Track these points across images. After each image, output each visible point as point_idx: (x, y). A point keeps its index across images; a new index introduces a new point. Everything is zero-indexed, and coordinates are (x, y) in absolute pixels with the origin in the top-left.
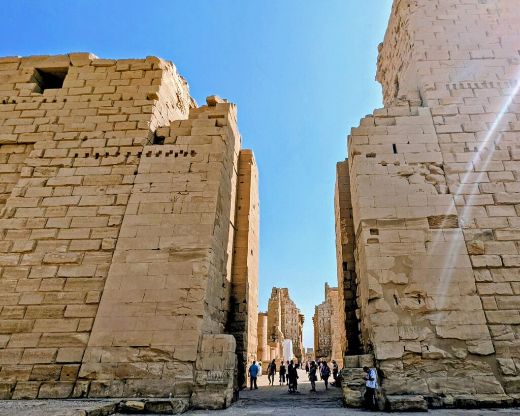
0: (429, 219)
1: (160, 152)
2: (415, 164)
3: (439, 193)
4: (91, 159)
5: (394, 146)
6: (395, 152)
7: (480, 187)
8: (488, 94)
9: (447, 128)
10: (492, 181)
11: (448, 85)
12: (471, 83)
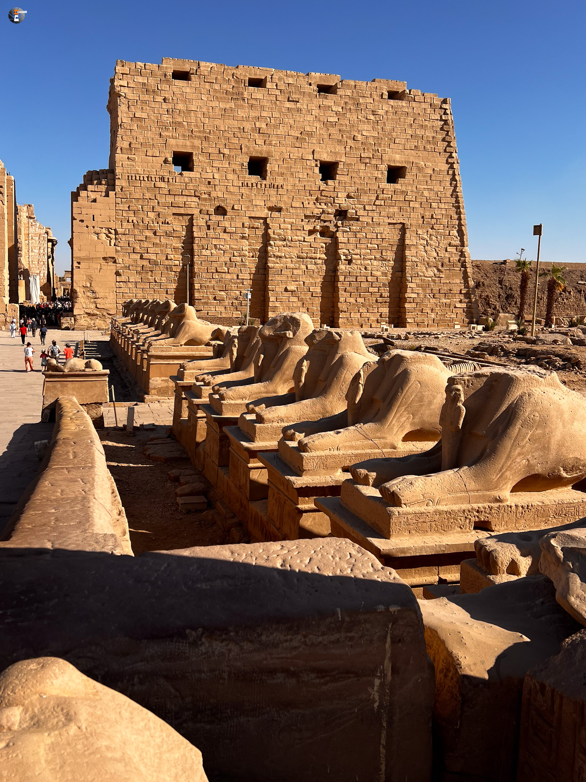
0: (103, 258)
2: (102, 228)
5: (93, 216)
6: (94, 220)
7: (129, 244)
8: (148, 185)
9: (121, 207)
10: (135, 240)
11: (128, 176)
12: (142, 176)
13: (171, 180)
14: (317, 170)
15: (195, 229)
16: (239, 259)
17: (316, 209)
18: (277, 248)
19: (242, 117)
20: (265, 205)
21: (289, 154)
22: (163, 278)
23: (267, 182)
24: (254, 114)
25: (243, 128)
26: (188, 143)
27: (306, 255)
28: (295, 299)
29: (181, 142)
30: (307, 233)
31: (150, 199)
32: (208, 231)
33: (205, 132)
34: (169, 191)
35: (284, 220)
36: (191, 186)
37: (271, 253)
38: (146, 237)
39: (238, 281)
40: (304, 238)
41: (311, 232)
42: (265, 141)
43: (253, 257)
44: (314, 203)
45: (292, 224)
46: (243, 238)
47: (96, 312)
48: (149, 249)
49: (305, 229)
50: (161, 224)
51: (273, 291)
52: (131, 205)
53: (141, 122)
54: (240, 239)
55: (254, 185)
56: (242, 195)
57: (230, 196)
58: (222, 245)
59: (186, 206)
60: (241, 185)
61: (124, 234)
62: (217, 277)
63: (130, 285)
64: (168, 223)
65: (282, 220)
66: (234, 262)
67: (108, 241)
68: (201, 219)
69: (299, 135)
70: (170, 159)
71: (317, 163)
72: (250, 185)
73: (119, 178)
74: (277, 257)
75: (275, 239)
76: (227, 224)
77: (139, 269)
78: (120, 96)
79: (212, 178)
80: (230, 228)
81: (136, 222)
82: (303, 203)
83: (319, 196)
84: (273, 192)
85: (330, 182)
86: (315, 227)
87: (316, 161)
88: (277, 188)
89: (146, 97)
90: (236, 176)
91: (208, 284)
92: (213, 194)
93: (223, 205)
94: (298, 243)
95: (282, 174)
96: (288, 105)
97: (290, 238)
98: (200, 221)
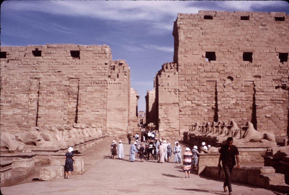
0: (173, 103)
1: (112, 83)
2: (172, 89)
3: (176, 97)
4: (95, 84)
6: (168, 85)
7: (185, 96)
8: (194, 68)
9: (181, 79)
10: (188, 94)
11: (184, 64)
12: (191, 64)
13: (205, 65)
14: (278, 57)
15: (218, 88)
16: (240, 102)
17: (279, 76)
18: (260, 96)
19: (239, 34)
20: (252, 75)
21: (263, 50)
22: (202, 112)
23: (253, 64)
24: (244, 33)
25: (240, 39)
26: (213, 47)
27: (275, 99)
28: (270, 122)
29: (209, 47)
30: (275, 88)
31: (195, 74)
32: (224, 89)
33: (221, 42)
34: (204, 70)
35: (263, 82)
36: (215, 67)
37: (257, 99)
38: (194, 92)
39: (240, 113)
40: (273, 91)
41: (277, 88)
42: (250, 45)
43: (247, 100)
44: (277, 73)
45: (266, 84)
46: (242, 91)
47: (169, 130)
48: (195, 98)
49: (273, 86)
50: (201, 86)
51: (259, 117)
52: (186, 78)
53: (190, 39)
54: (240, 92)
55: (246, 65)
56: (241, 70)
57: (235, 71)
58: (231, 95)
59: (213, 77)
60: (239, 66)
61: (183, 92)
62: (229, 111)
63: (186, 116)
64: (204, 86)
65: (262, 82)
66: (238, 103)
68: (221, 83)
69: (268, 41)
70: (204, 55)
71: (277, 54)
72: (244, 65)
73: (180, 66)
74: (260, 100)
75: (258, 92)
76: (233, 85)
77: (191, 108)
78: (180, 28)
79: (225, 63)
80: (235, 87)
81: (189, 86)
82: (272, 73)
83: (280, 70)
84: (256, 68)
85: (284, 62)
86: (278, 85)
87: (277, 53)
88: (258, 66)
89: (192, 28)
90: (237, 62)
91: (225, 115)
92: (226, 71)
93: (231, 76)
94: (270, 93)
95: (260, 60)
96: (261, 27)
97: (266, 91)
98: (220, 84)
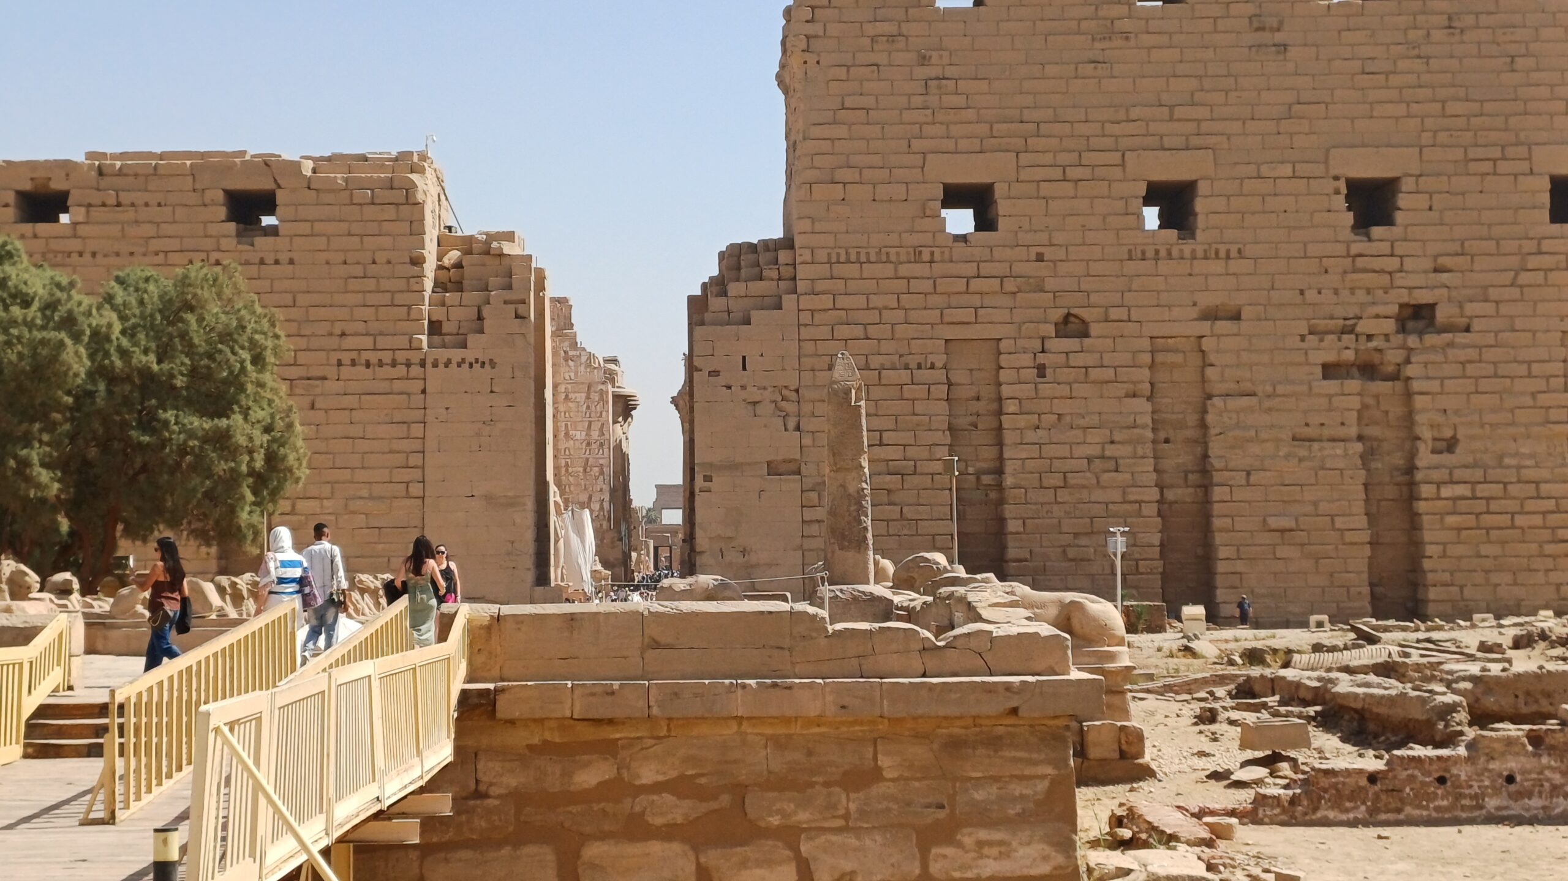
0: (769, 463)
1: (449, 360)
2: (765, 388)
3: (786, 430)
4: (361, 369)
5: (744, 358)
6: (744, 368)
8: (879, 274)
9: (813, 332)
11: (829, 254)
12: (863, 251)
13: (937, 257)
14: (1340, 202)
15: (1005, 376)
17: (1342, 309)
18: (1235, 415)
20: (1195, 305)
22: (922, 508)
23: (1200, 242)
25: (1129, 111)
26: (981, 159)
27: (1317, 431)
28: (1291, 552)
29: (962, 157)
30: (1318, 371)
31: (886, 308)
32: (1039, 381)
33: (1025, 130)
35: (1252, 342)
36: (991, 268)
38: (877, 404)
40: (1311, 388)
41: (1329, 371)
42: (1188, 140)
43: (1167, 441)
44: (1336, 291)
45: (1272, 348)
46: (1136, 393)
49: (1311, 361)
50: (915, 371)
51: (1228, 531)
52: (837, 326)
53: (858, 118)
54: (1127, 396)
55: (1163, 253)
56: (1131, 281)
57: (1098, 287)
58: (1078, 415)
59: (980, 320)
60: (1126, 257)
61: (822, 401)
64: (932, 367)
65: (1245, 340)
66: (1113, 458)
67: (780, 421)
68: (1021, 351)
70: (936, 204)
71: (1336, 184)
72: (1150, 253)
73: (806, 261)
74: (1234, 439)
75: (1227, 394)
76: (1090, 360)
79: (1046, 242)
80: (1098, 370)
82: (1302, 292)
83: (1349, 271)
84: (1217, 266)
85: (1377, 231)
86: (1340, 354)
87: (1336, 178)
88: (1228, 258)
89: (872, 58)
90: (1111, 235)
92: (1050, 284)
93: (1078, 311)
94: (1293, 398)
95: (1241, 222)
98: (1017, 356)
